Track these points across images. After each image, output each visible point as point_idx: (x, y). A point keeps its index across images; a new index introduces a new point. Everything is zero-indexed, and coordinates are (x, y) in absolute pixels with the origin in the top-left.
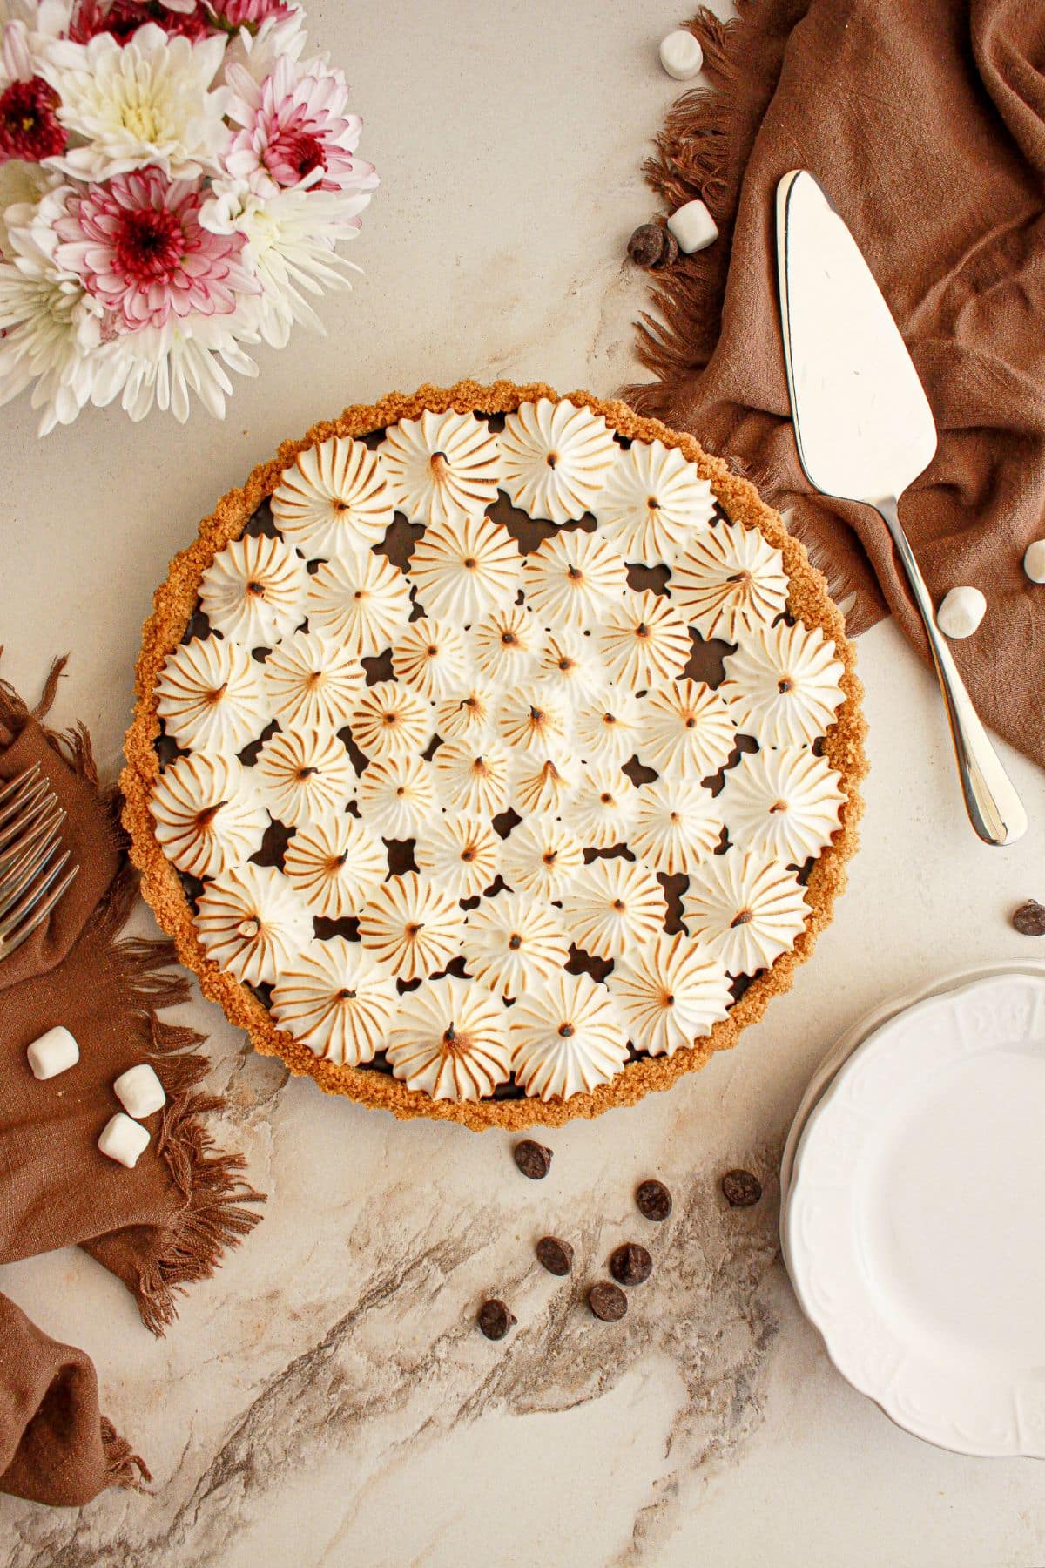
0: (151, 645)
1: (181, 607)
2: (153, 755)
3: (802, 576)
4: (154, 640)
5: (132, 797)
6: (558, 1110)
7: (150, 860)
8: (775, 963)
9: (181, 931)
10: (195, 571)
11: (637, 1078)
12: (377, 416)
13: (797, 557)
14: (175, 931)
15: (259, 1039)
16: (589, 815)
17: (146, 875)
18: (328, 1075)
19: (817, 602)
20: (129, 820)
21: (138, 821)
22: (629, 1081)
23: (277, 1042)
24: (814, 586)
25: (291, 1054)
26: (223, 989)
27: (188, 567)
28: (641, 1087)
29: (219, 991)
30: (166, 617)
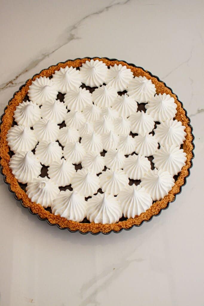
0: (3, 130)
1: (10, 120)
2: (8, 155)
3: (158, 84)
4: (4, 129)
5: (4, 165)
6: (138, 218)
7: (12, 180)
8: (182, 169)
9: (23, 196)
10: (12, 111)
11: (156, 205)
12: (50, 71)
13: (155, 80)
14: (22, 197)
15: (51, 219)
16: (124, 144)
17: (11, 184)
18: (72, 224)
19: (163, 88)
20: (5, 171)
21: (7, 171)
22: (154, 207)
23: (56, 219)
24: (161, 85)
25: (61, 221)
26: (38, 208)
27: (10, 110)
28: (158, 207)
29: (37, 208)
30: (6, 123)
